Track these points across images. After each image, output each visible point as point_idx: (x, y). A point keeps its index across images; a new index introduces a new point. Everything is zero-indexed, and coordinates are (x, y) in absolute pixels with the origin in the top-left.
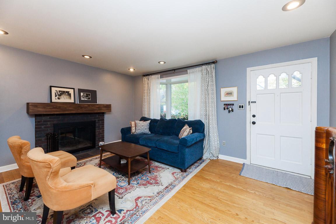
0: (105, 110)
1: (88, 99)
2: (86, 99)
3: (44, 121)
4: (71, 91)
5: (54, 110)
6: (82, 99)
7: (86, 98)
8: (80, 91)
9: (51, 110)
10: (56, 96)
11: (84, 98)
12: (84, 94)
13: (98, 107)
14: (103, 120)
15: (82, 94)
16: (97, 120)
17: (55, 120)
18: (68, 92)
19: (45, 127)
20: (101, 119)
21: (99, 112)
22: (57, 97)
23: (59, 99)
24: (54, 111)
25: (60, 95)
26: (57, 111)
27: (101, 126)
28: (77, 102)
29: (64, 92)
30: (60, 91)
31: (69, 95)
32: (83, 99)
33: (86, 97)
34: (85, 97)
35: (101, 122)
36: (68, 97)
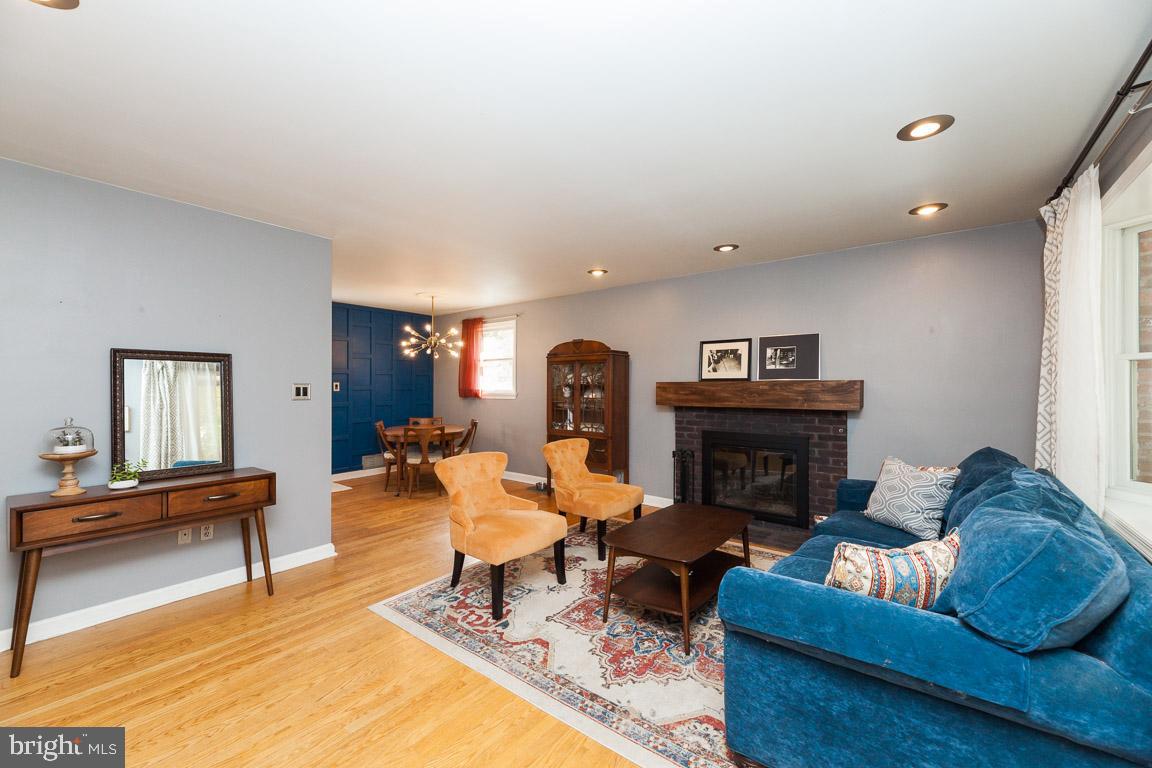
0: (832, 402)
1: (787, 365)
2: (782, 367)
3: (689, 423)
4: (743, 348)
5: (692, 397)
6: (768, 367)
7: (781, 364)
8: (765, 343)
9: (686, 397)
10: (710, 364)
11: (774, 363)
12: (776, 350)
13: (803, 392)
14: (843, 439)
15: (769, 352)
16: (816, 434)
17: (706, 421)
18: (734, 352)
19: (689, 436)
20: (832, 433)
21: (806, 407)
22: (712, 366)
23: (715, 370)
24: (692, 401)
25: (717, 362)
26: (697, 401)
27: (831, 459)
28: (756, 377)
29: (726, 351)
30: (718, 351)
31: (737, 357)
32: (772, 367)
33: (781, 358)
34: (778, 362)
35: (830, 443)
36: (733, 364)
